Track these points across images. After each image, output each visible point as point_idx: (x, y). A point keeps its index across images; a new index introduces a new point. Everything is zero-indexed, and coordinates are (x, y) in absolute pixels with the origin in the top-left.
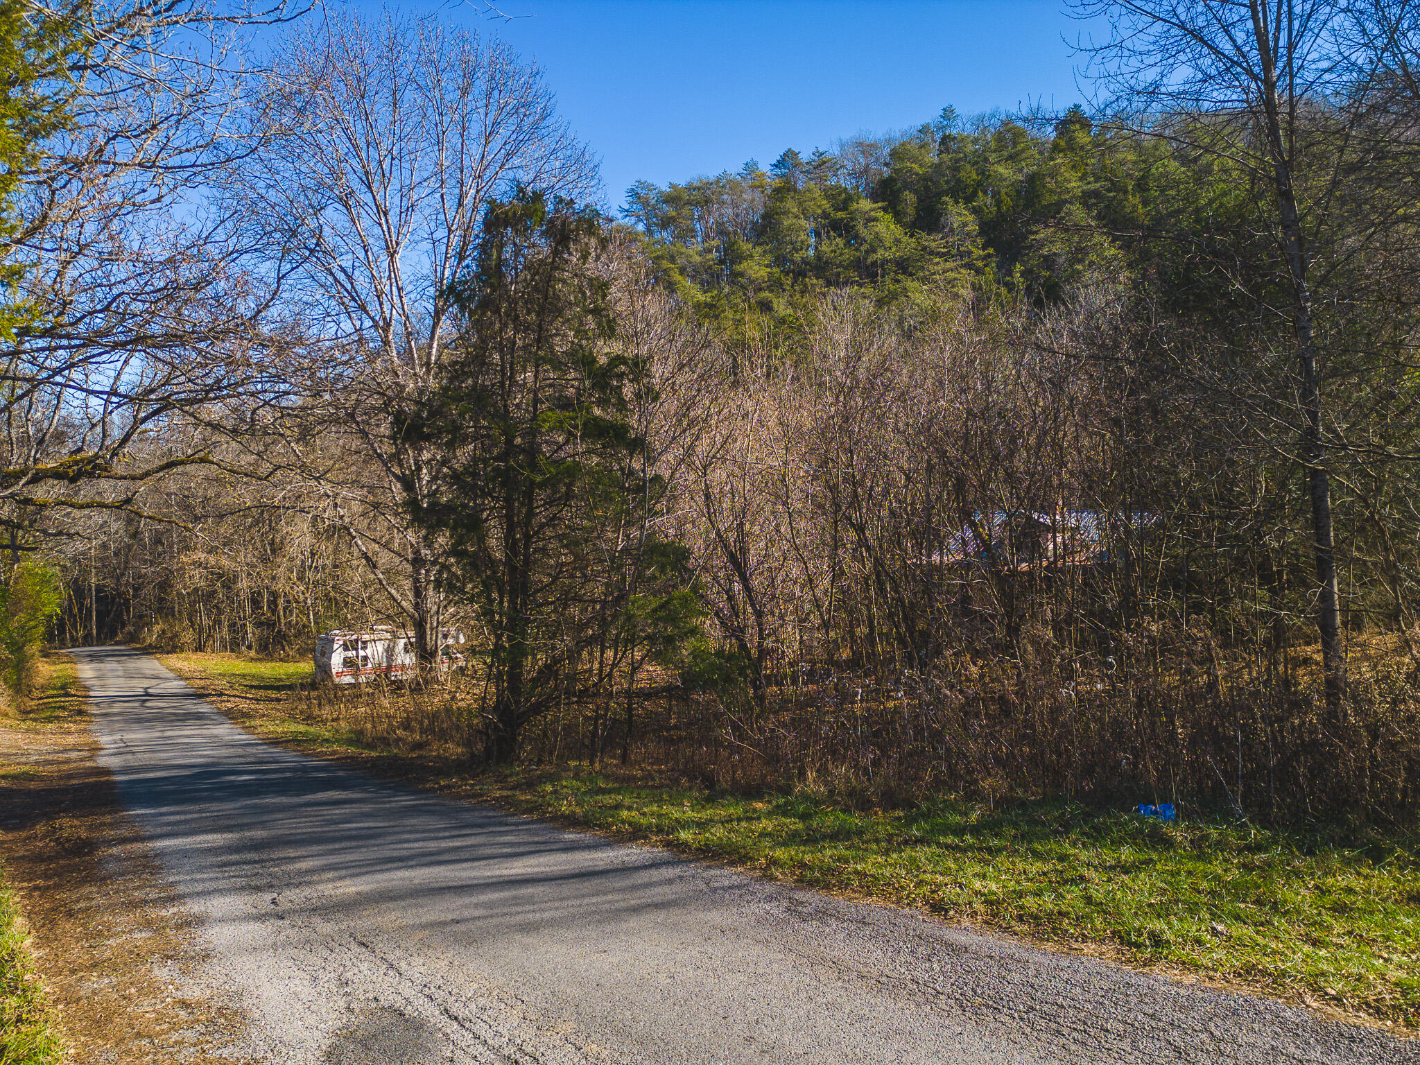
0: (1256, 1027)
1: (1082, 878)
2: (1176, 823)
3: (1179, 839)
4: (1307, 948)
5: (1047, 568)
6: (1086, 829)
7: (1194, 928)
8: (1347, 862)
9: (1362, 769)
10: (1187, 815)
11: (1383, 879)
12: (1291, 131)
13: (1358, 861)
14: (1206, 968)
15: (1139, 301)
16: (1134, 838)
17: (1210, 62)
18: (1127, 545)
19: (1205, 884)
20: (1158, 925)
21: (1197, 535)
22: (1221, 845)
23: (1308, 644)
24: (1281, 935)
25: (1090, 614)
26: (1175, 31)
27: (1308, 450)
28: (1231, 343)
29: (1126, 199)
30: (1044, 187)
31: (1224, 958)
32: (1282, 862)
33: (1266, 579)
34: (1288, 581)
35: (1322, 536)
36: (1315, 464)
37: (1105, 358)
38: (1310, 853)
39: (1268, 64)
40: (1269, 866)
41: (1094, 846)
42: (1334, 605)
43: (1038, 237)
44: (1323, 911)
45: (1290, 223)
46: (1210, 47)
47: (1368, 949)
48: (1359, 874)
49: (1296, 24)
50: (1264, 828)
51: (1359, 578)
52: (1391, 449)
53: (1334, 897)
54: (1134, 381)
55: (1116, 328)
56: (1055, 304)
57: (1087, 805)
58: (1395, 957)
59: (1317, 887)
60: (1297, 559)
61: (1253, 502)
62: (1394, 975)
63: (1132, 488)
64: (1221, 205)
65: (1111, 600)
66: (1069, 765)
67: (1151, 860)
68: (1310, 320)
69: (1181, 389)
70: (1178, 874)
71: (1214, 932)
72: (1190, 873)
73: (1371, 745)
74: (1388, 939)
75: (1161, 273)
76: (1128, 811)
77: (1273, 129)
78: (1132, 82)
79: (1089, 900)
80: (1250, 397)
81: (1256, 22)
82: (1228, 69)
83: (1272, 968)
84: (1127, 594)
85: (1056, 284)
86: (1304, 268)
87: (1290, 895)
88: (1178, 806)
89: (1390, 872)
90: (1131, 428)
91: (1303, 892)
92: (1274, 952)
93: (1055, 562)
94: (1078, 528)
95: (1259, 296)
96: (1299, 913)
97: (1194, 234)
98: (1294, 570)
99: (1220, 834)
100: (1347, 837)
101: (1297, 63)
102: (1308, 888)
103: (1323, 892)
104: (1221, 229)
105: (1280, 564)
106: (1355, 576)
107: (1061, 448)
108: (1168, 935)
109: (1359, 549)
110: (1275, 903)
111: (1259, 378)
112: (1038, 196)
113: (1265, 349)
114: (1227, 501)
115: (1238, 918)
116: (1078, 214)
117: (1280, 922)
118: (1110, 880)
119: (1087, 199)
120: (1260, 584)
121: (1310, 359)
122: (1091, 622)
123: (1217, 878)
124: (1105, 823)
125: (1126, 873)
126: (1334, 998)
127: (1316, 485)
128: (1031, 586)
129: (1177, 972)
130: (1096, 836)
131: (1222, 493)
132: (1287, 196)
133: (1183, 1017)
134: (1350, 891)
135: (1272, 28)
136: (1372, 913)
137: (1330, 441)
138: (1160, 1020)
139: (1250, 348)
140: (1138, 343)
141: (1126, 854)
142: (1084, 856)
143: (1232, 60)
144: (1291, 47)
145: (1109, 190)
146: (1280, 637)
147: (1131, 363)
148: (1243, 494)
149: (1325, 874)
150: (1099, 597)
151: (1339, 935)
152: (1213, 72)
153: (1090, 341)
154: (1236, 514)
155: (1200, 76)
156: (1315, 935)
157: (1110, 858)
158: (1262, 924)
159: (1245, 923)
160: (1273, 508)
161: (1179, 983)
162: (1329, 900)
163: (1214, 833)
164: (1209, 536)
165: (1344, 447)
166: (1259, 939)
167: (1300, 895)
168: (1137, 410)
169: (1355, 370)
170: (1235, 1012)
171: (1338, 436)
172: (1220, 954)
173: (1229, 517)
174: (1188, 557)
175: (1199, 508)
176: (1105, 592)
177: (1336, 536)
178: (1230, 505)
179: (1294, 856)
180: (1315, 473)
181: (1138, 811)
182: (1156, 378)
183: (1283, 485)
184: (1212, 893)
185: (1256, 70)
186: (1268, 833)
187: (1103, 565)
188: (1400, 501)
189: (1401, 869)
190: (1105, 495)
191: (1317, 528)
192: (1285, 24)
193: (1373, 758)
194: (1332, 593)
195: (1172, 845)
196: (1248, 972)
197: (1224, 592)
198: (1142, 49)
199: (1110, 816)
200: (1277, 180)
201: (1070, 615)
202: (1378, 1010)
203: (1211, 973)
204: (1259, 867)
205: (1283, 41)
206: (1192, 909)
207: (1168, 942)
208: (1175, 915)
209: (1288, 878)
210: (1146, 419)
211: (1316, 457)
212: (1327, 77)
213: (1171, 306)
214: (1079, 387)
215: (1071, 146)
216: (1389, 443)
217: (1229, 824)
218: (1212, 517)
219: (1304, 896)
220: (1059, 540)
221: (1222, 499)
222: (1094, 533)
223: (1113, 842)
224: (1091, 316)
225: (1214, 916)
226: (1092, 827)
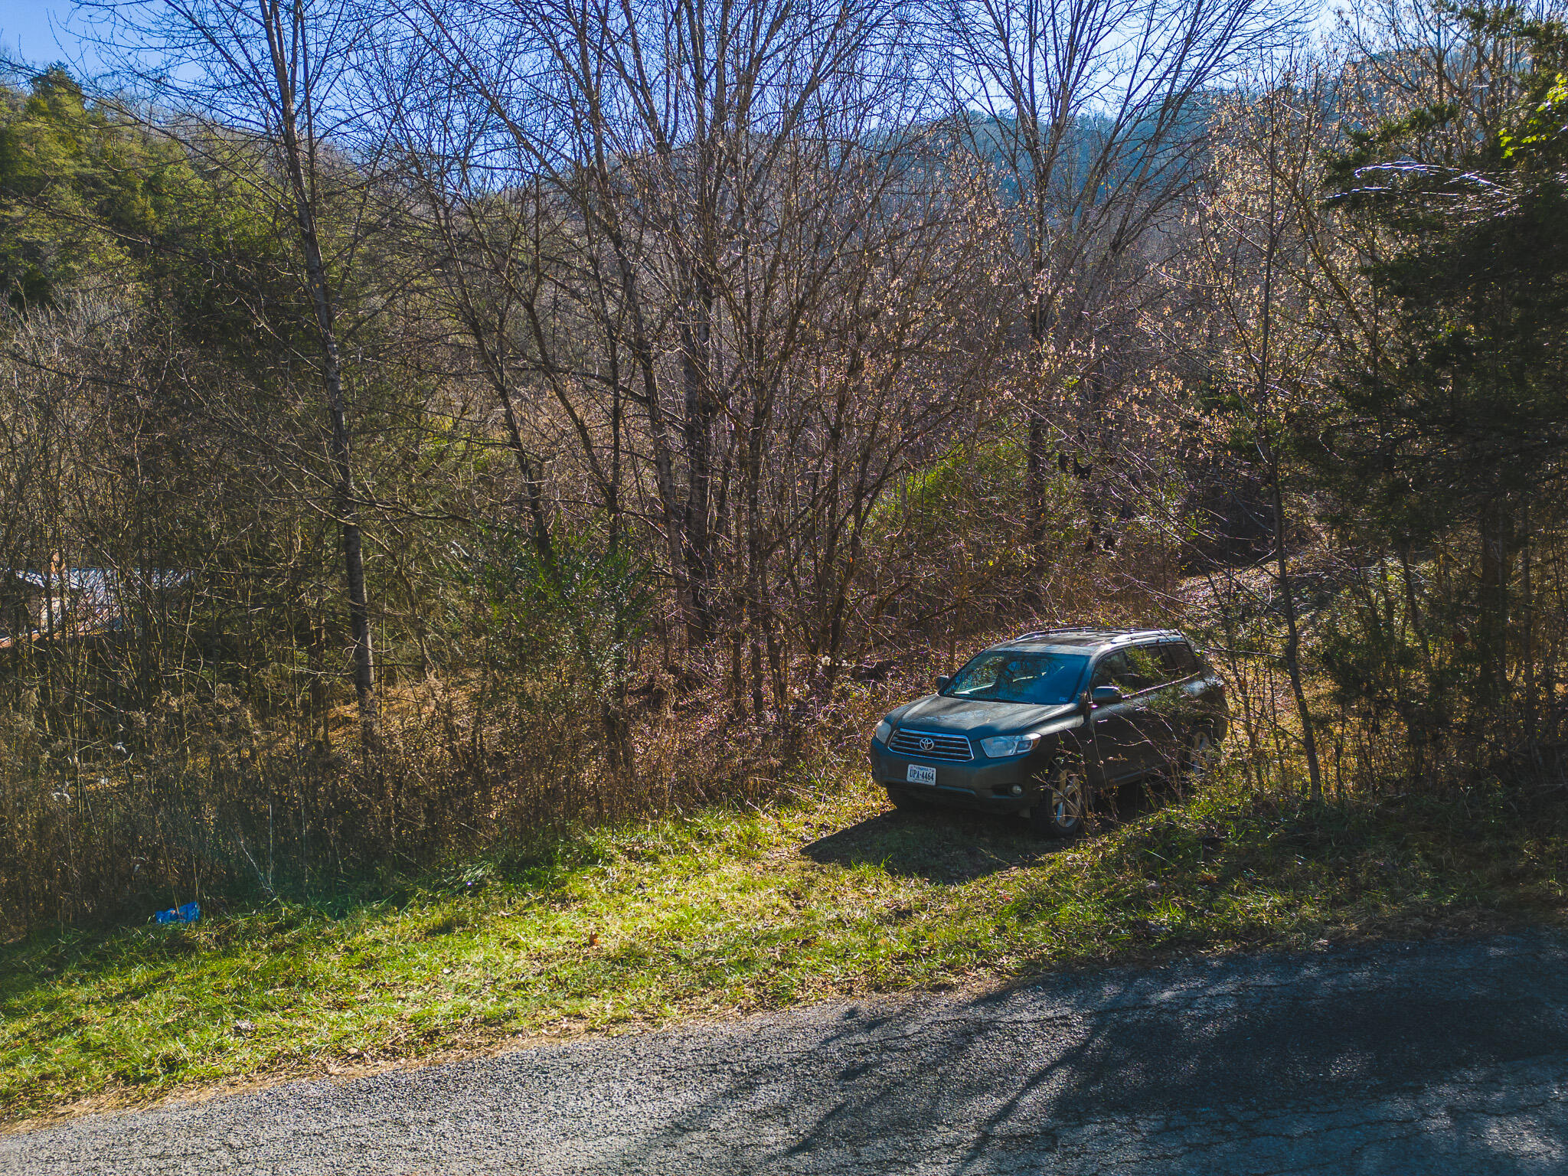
0: (278, 1119)
1: (78, 1022)
2: (199, 922)
3: (203, 939)
4: (333, 1016)
5: (39, 642)
6: (87, 960)
7: (215, 1035)
8: (375, 915)
9: (388, 820)
10: (210, 910)
11: (406, 923)
12: (313, 174)
13: (385, 911)
14: (228, 1075)
15: (153, 322)
16: (149, 954)
17: (223, 69)
18: (145, 608)
19: (231, 981)
20: (171, 1047)
21: (230, 594)
22: (248, 934)
23: (347, 703)
24: (309, 1011)
25: (101, 694)
26: (179, 19)
27: (340, 506)
28: (262, 386)
29: (134, 198)
30: (19, 152)
31: (247, 1057)
32: (312, 933)
33: (305, 639)
34: (327, 639)
35: (356, 594)
36: (346, 520)
37: (111, 383)
38: (342, 915)
39: (287, 95)
40: (300, 941)
41: (96, 977)
42: (368, 661)
43: (12, 215)
44: (351, 971)
45: (316, 270)
46: (222, 52)
47: (389, 995)
48: (385, 923)
49: (311, 63)
50: (295, 902)
51: (391, 633)
52: (415, 509)
53: (362, 953)
54: (148, 414)
55: (125, 349)
56: (43, 307)
57: (89, 931)
58: (411, 995)
59: (346, 949)
60: (335, 617)
61: (289, 558)
62: (410, 1011)
63: (152, 542)
64: (244, 233)
65: (127, 675)
66: (65, 886)
67: (169, 973)
68: (338, 373)
69: (206, 430)
70: (200, 980)
71: (238, 1032)
72: (214, 974)
73: (396, 795)
74: (407, 978)
75: (178, 293)
76: (141, 923)
77: (294, 166)
78: (131, 60)
79: (85, 1047)
80: (282, 446)
81: (272, 45)
82: (243, 83)
83: (297, 1049)
84: (147, 666)
85: (43, 282)
86: (331, 319)
87: (319, 965)
88: (202, 902)
89: (412, 913)
90: (146, 469)
91: (332, 958)
92: (301, 1031)
93: (51, 634)
94: (81, 590)
95: (286, 338)
96: (328, 981)
97: (214, 257)
98: (331, 628)
99: (249, 922)
100: (376, 889)
101: (314, 105)
102: (338, 953)
103: (351, 952)
104: (243, 257)
105: (319, 624)
106: (388, 631)
107: (55, 490)
108: (187, 1054)
109: (391, 605)
110: (305, 979)
111: (289, 426)
112: (10, 161)
113: (295, 399)
114: (263, 558)
115: (265, 1007)
116: (71, 201)
117: (308, 997)
118: (115, 1013)
119: (83, 184)
120: (300, 645)
121: (340, 413)
122: (99, 704)
123: (244, 971)
124: (112, 945)
125: (136, 998)
126: (357, 1056)
127: (349, 541)
128: (15, 667)
129: (193, 1092)
130: (100, 964)
131: (256, 549)
132: (310, 238)
133: (198, 1141)
134: (377, 942)
135: (288, 57)
136: (394, 959)
137: (360, 498)
138: (170, 1157)
139: (279, 393)
140: (153, 370)
141: (138, 975)
142: (82, 993)
143: (248, 77)
144: (308, 85)
145: (112, 182)
146: (321, 698)
147: (145, 394)
148: (280, 550)
149: (355, 933)
150: (109, 673)
151: (365, 991)
152: (228, 83)
153: (90, 358)
154: (272, 571)
155: (212, 81)
156: (342, 999)
157: (115, 984)
158: (290, 1006)
159: (272, 1010)
160: (310, 565)
161: (197, 1104)
162: (356, 960)
163: (242, 922)
164: (245, 597)
165: (372, 504)
166: (287, 1023)
167: (329, 964)
168: (153, 450)
169: (383, 429)
170: (257, 1111)
171: (366, 492)
172: (245, 1054)
173: (265, 575)
174: (219, 619)
175: (232, 566)
176: (117, 666)
177: (369, 593)
178: (266, 561)
179: (325, 923)
180: (348, 529)
181: (154, 920)
182: (176, 413)
183: (318, 541)
184: (239, 989)
185: (274, 97)
186: (299, 906)
187: (116, 637)
188: (426, 558)
189: (422, 907)
190: (115, 549)
191: (352, 585)
192: (300, 59)
193: (398, 806)
194: (366, 649)
195: (194, 949)
196: (272, 1063)
197: (260, 656)
198: (141, 24)
199: (118, 937)
200: (300, 221)
201: (71, 699)
202: (394, 1052)
203: (233, 1079)
204: (289, 946)
205: (300, 76)
206: (215, 1014)
207: (185, 1061)
208: (195, 1027)
209: (319, 948)
210: (166, 461)
211: (347, 513)
212: (343, 128)
213: (191, 334)
214: (77, 415)
215: (56, 112)
216: (413, 502)
217: (259, 908)
218: (246, 575)
219: (333, 963)
220: (56, 604)
221: (257, 555)
222: (101, 595)
223: (121, 967)
224: (91, 329)
225: (238, 1014)
226: (95, 955)
